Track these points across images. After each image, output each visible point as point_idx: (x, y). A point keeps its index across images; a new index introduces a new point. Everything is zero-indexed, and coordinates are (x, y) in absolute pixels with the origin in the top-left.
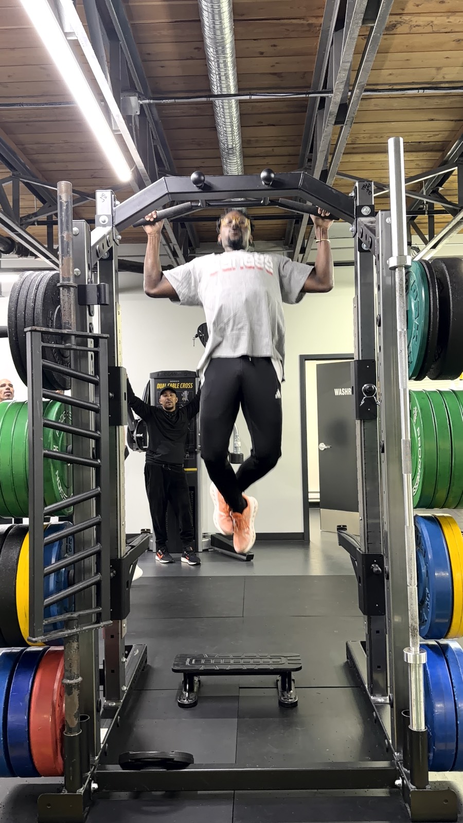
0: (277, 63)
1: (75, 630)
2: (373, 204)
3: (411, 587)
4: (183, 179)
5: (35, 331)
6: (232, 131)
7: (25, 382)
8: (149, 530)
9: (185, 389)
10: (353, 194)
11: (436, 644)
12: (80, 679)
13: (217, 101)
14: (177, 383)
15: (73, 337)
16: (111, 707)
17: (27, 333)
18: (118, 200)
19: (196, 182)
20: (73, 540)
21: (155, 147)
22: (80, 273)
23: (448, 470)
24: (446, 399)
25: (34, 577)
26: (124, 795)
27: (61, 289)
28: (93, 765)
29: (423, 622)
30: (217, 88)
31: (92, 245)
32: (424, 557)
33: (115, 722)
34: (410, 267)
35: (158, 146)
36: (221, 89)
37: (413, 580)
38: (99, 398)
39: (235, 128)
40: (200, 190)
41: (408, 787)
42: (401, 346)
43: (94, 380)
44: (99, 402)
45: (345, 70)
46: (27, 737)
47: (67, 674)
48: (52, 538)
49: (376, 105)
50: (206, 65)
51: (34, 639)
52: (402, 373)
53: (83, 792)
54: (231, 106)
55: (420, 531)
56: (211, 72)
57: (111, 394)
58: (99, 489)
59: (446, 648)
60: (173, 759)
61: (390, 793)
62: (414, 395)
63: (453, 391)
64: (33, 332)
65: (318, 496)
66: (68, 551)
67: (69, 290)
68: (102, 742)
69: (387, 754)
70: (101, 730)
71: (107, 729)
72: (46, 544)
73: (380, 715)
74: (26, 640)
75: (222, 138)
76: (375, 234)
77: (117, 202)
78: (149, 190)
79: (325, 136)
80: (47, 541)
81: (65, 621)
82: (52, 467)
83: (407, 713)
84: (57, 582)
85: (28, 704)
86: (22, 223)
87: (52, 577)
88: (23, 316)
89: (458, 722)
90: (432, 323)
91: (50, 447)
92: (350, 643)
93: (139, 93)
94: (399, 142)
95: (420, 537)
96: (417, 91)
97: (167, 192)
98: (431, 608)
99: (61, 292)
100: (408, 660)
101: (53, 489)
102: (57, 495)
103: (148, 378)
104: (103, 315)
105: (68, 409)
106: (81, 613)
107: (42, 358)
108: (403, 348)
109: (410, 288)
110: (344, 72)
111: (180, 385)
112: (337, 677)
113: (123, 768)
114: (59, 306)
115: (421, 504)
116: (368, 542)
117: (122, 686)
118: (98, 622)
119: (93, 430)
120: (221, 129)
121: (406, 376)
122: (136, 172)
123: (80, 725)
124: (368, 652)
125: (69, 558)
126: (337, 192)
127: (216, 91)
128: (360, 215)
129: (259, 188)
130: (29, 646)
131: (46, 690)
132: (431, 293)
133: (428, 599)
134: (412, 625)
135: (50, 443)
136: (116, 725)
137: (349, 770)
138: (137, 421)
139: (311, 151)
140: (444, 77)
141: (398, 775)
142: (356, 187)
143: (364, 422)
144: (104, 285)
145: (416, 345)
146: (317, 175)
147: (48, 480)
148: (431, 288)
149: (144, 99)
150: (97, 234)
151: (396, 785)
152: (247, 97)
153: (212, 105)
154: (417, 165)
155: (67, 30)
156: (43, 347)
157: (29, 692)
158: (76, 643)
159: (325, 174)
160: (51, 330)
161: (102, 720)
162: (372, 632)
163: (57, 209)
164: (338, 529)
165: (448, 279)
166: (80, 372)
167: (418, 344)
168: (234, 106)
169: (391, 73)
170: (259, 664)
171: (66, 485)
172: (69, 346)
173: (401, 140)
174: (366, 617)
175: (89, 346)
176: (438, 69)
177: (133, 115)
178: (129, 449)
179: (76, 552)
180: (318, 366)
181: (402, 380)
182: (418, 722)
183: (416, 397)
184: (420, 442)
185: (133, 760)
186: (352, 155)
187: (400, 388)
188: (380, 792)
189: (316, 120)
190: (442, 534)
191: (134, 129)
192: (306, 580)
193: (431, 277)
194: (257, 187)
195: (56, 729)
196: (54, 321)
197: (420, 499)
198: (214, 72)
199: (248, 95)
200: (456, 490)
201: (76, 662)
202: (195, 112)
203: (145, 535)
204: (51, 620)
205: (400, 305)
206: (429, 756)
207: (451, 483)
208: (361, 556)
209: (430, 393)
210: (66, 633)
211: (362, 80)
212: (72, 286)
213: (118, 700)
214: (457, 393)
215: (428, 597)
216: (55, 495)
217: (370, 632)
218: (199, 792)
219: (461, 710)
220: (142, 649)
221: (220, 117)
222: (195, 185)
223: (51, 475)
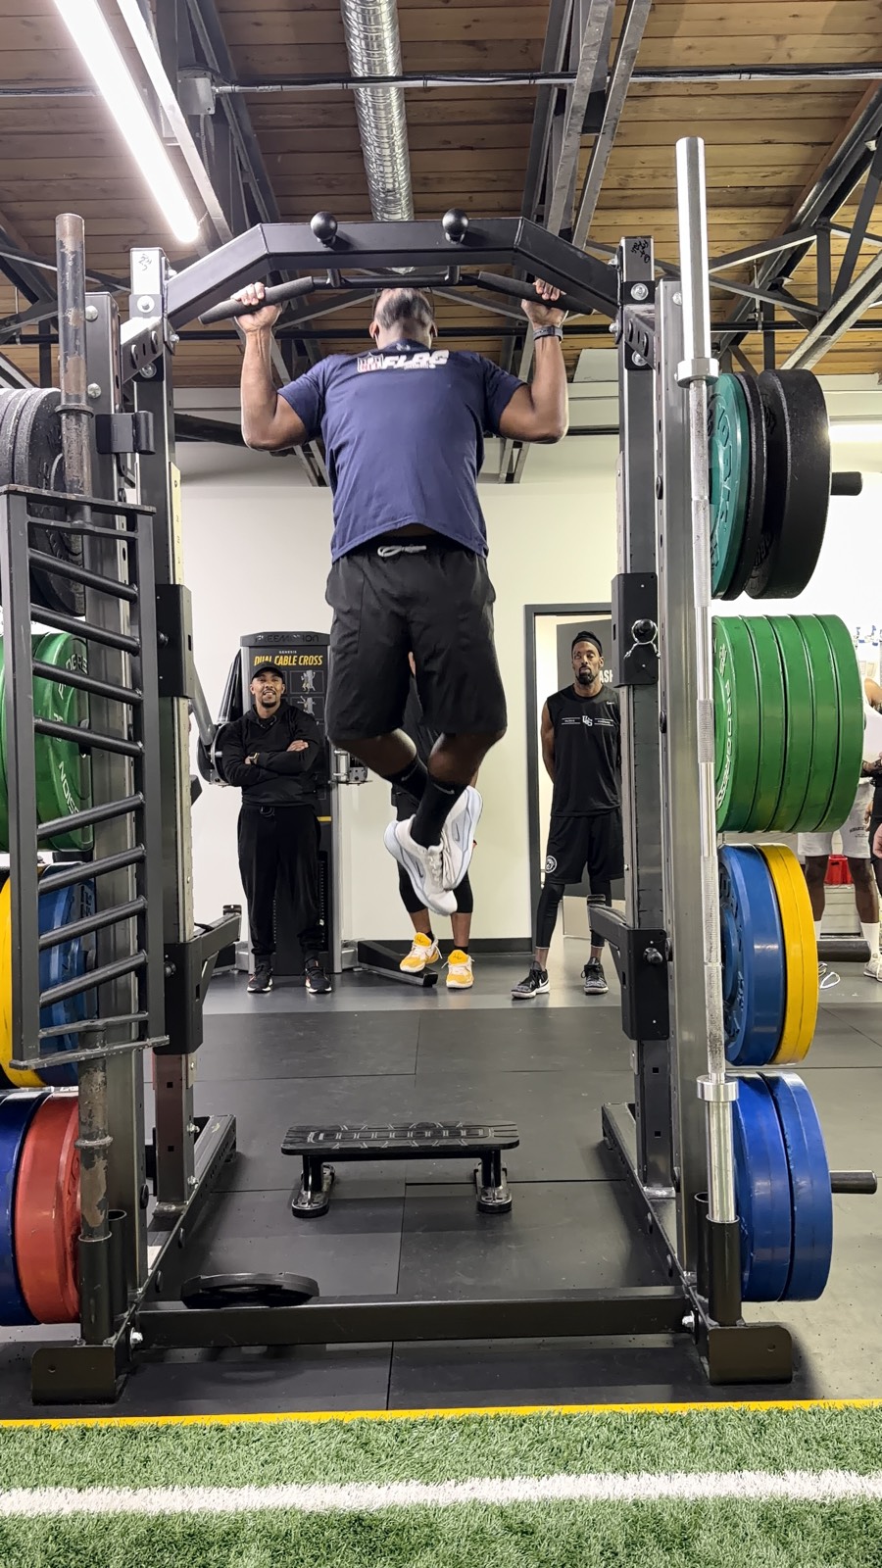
0: (475, 21)
1: (99, 1050)
2: (653, 279)
3: (710, 965)
4: (296, 228)
5: (16, 492)
6: (392, 156)
8: (239, 906)
9: (307, 668)
10: (616, 262)
11: (758, 1076)
12: (108, 1139)
13: (362, 90)
14: (293, 655)
15: (87, 509)
16: (168, 1213)
18: (173, 268)
19: (323, 233)
20: (93, 898)
21: (246, 186)
22: (99, 394)
23: (779, 755)
24: (778, 628)
25: (20, 951)
26: (191, 1355)
27: (64, 417)
28: (133, 1302)
29: (732, 1034)
30: (362, 64)
31: (122, 343)
32: (735, 917)
33: (175, 1235)
34: (717, 379)
35: (251, 184)
36: (370, 69)
37: (713, 954)
38: (137, 628)
39: (399, 151)
40: (329, 249)
41: (704, 1325)
42: (698, 528)
43: (129, 594)
44: (138, 635)
45: (598, 20)
46: (11, 1246)
47: (85, 1130)
48: (52, 880)
49: (662, 110)
50: (341, 22)
51: (22, 1063)
52: (699, 578)
53: (114, 1344)
54: (390, 104)
55: (728, 873)
56: (350, 34)
57: (162, 636)
58: (141, 796)
59: (777, 1081)
60: (281, 1286)
61: (675, 1342)
62: (722, 625)
63: (791, 616)
64: (11, 496)
67: (79, 420)
68: (149, 1266)
69: (672, 1276)
70: (149, 1249)
71: (160, 1247)
72: (43, 893)
73: (660, 1217)
75: (373, 169)
76: (653, 328)
77: (171, 272)
78: (232, 249)
79: (565, 157)
80: (44, 887)
81: (79, 1034)
82: (51, 754)
83: (704, 1197)
84: (65, 964)
85: (11, 1189)
87: (55, 956)
89: (795, 1209)
90: (753, 486)
91: (47, 715)
92: (609, 1106)
93: (213, 71)
94: (697, 147)
95: (729, 883)
96: (738, 75)
97: (266, 252)
98: (745, 1008)
99: (64, 423)
100: (706, 1096)
101: (55, 794)
102: (61, 804)
103: (237, 646)
105: (81, 653)
106: (110, 1020)
107: (30, 546)
108: (702, 531)
109: (716, 422)
110: (597, 24)
111: (297, 659)
112: (583, 1167)
113: (189, 1303)
114: (61, 455)
115: (730, 824)
116: (640, 909)
117: (189, 1176)
118: (141, 1038)
119: (128, 686)
120: (371, 152)
121: (706, 583)
122: (209, 224)
123: (110, 1227)
124: (639, 1118)
126: (588, 259)
127: (360, 71)
128: (628, 299)
129: (440, 247)
130: (11, 1086)
131: (46, 1165)
132: (753, 429)
133: (741, 992)
134: (711, 1033)
135: (47, 708)
136: (176, 1243)
137: (600, 1302)
138: (217, 727)
139: (542, 201)
140: (789, 56)
141: (687, 1307)
142: (621, 248)
143: (634, 689)
144: (146, 416)
145: (725, 530)
146: (553, 230)
147: (44, 777)
148: (753, 420)
149: (223, 85)
150: (132, 328)
151: (684, 1326)
152: (419, 83)
153: (351, 102)
154: (742, 233)
156: (30, 524)
157: (14, 1167)
158: (102, 1074)
159: (567, 234)
160: (45, 492)
161: (150, 1235)
162: (645, 1069)
163: (57, 310)
165: (784, 404)
166: (101, 576)
167: (729, 526)
168: (395, 103)
169: (690, 44)
170: (442, 1138)
171: (80, 793)
172: (79, 524)
173: (701, 142)
174: (634, 1043)
175: (118, 529)
176: (779, 38)
177: (202, 115)
179: (98, 908)
180: (560, 628)
181: (700, 590)
182: (723, 1208)
183: (725, 627)
184: (730, 707)
185: (207, 1289)
188: (657, 1340)
189: (551, 135)
190: (768, 876)
191: (203, 144)
192: (534, 1015)
193: (752, 400)
194: (437, 246)
195: (63, 1235)
196: (52, 481)
197: (729, 810)
198: (355, 32)
199: (420, 79)
200: (794, 794)
201: (100, 1107)
202: (322, 119)
203: (232, 915)
204: (53, 1030)
205: (697, 451)
206: (742, 1277)
207: (785, 780)
208: (626, 934)
209: (750, 619)
210: (82, 1054)
211: (630, 42)
212: (84, 412)
213: (180, 1200)
214: (800, 620)
215: (741, 987)
216: (58, 805)
217: (642, 1070)
218: (329, 1347)
219: (801, 1188)
220: (226, 1121)
221: (370, 125)
222: (319, 240)
223: (49, 767)
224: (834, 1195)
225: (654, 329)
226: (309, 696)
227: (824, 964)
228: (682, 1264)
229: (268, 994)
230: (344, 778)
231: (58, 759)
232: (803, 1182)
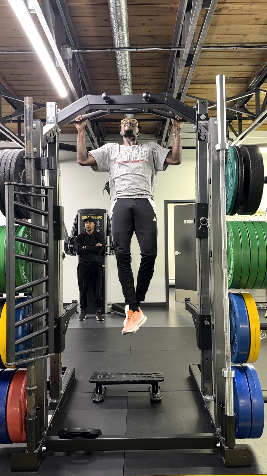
0: (152, 30)
1: (33, 359)
2: (207, 113)
3: (226, 333)
4: (97, 97)
5: (10, 184)
6: (126, 69)
7: (4, 215)
8: (77, 301)
9: (98, 220)
10: (196, 107)
12: (36, 387)
13: (117, 52)
14: (93, 216)
15: (33, 188)
16: (54, 403)
17: (5, 186)
18: (59, 108)
19: (105, 98)
20: (32, 307)
21: (81, 78)
22: (37, 151)
23: (248, 267)
24: (247, 225)
25: (9, 328)
26: (61, 454)
27: (26, 160)
28: (43, 437)
29: (233, 354)
30: (118, 44)
31: (44, 134)
32: (234, 316)
33: (56, 411)
34: (228, 150)
35: (83, 77)
36: (120, 45)
37: (227, 330)
38: (47, 224)
39: (128, 68)
40: (107, 103)
41: (224, 448)
42: (222, 195)
43: (45, 214)
44: (48, 227)
45: (192, 35)
46: (5, 420)
47: (29, 384)
48: (20, 305)
49: (210, 56)
50: (111, 30)
51: (9, 364)
52: (223, 211)
53: (37, 452)
54: (126, 55)
55: (232, 301)
56: (114, 34)
57: (54, 222)
58: (48, 277)
59: (246, 368)
60: (90, 433)
61: (214, 451)
62: (230, 224)
63: (251, 221)
64: (9, 185)
65: (174, 281)
66: (29, 313)
67: (30, 161)
68: (48, 423)
69: (212, 429)
70: (48, 416)
71: (52, 415)
72: (17, 309)
73: (208, 407)
74: (5, 364)
75: (120, 73)
77: (59, 110)
78: (78, 103)
79: (180, 73)
80: (17, 307)
81: (27, 353)
82: (20, 265)
83: (224, 405)
84: (23, 331)
85: (5, 401)
86: (3, 121)
87: (20, 328)
88: (3, 175)
89: (253, 411)
90: (240, 182)
91: (19, 253)
92: (192, 366)
93: (72, 46)
94: (223, 78)
95: (232, 305)
96: (233, 48)
97: (88, 104)
98: (237, 346)
99: (26, 162)
100: (225, 375)
101: (21, 277)
102: (23, 280)
103: (76, 213)
104: (50, 175)
105: (30, 231)
106: (37, 349)
107: (15, 201)
108: (224, 196)
109: (228, 162)
111: (95, 217)
112: (183, 386)
113: (61, 437)
114: (25, 170)
115: (233, 286)
116: (202, 308)
117: (61, 391)
118: (46, 354)
119: (44, 243)
120: (119, 68)
121: (225, 213)
122: (70, 92)
123: (36, 414)
124: (202, 371)
125: (30, 317)
126: (186, 106)
127: (117, 46)
128: (200, 119)
130: (6, 368)
131: (16, 393)
132: (240, 165)
133: (236, 341)
134: (227, 355)
135: (19, 250)
136: (57, 413)
137: (191, 438)
138: (70, 238)
139: (172, 82)
140: (248, 40)
141: (218, 441)
142: (197, 103)
143: (201, 239)
144: (51, 158)
145: (231, 195)
146: (175, 96)
147: (17, 272)
148: (239, 162)
149: (75, 50)
150: (47, 128)
151: (217, 447)
152: (135, 50)
153: (114, 54)
154: (232, 91)
155: (30, 7)
156: (15, 194)
157: (6, 394)
158: (34, 366)
159: (179, 95)
160: (20, 184)
161: (49, 411)
163: (24, 113)
164: (185, 300)
165: (250, 157)
166: (37, 209)
167: (232, 194)
168: (127, 54)
169: (218, 37)
170: (140, 378)
171: (28, 274)
172: (30, 193)
173: (224, 76)
174: (201, 350)
175: (42, 194)
176: (245, 35)
177: (68, 59)
178: (65, 254)
179: (34, 313)
180: (175, 206)
181: (223, 215)
182: (230, 411)
183: (231, 225)
184: (232, 251)
185: (66, 433)
186: (195, 85)
187: (221, 220)
188: (208, 451)
189: (175, 64)
190: (244, 303)
191: (69, 67)
192: (167, 330)
193: (240, 156)
194: (141, 102)
195: (22, 416)
196: (22, 178)
197: (232, 283)
198: (116, 34)
199: (136, 48)
200: (252, 278)
201: (33, 377)
202: (105, 57)
203: (74, 304)
204: (19, 353)
205: (222, 171)
206: (236, 430)
207: (250, 275)
208: (198, 316)
209: (238, 222)
210: (28, 360)
211: (201, 41)
212: (32, 158)
213: (58, 399)
214: (254, 223)
215: (236, 339)
216: (22, 281)
217: (203, 359)
218: (105, 452)
219: (254, 404)
220: (72, 369)
221: (119, 61)
222: (104, 101)
223: (19, 269)
224: (264, 404)
225: (208, 131)
226: (98, 228)
227: (261, 330)
228: (216, 426)
229: (85, 321)
230: (109, 253)
231: (22, 265)
232: (254, 401)
